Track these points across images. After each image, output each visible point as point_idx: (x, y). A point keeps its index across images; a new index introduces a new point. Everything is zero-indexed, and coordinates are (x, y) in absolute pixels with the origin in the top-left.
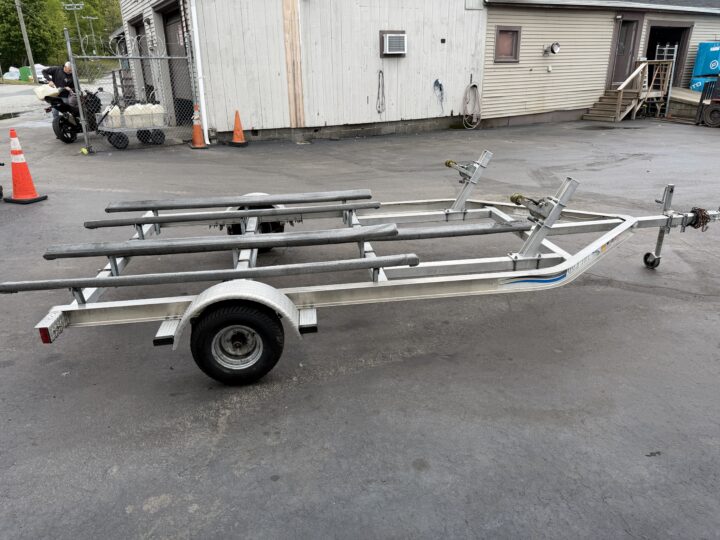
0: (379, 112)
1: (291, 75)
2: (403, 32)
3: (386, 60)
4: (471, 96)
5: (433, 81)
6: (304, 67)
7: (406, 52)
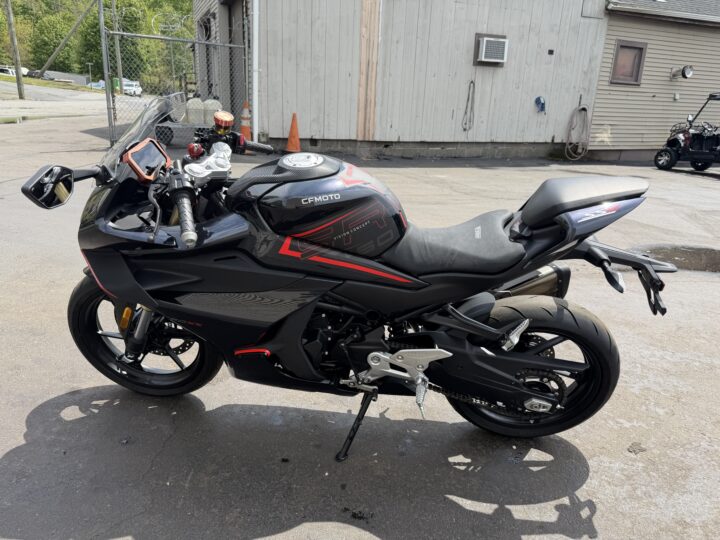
0: (465, 130)
1: (364, 77)
2: (504, 37)
3: (480, 69)
4: (577, 120)
5: (534, 99)
6: (380, 69)
7: (505, 60)
